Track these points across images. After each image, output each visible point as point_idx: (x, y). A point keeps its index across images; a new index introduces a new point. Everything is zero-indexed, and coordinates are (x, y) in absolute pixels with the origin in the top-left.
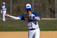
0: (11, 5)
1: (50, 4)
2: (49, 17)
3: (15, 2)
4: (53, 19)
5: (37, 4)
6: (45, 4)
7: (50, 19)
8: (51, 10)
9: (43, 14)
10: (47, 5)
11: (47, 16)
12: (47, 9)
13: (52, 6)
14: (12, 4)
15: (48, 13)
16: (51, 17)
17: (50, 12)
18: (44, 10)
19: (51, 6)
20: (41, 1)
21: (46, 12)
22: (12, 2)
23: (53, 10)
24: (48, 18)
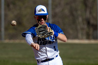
0: (3, 12)
1: (86, 10)
2: (85, 37)
3: (11, 6)
4: (93, 42)
6: (76, 10)
7: (86, 42)
8: (89, 23)
9: (71, 32)
10: (79, 12)
11: (80, 35)
13: (91, 13)
14: (5, 9)
15: (82, 29)
16: (88, 38)
17: (85, 26)
18: (74, 22)
19: (88, 14)
20: (67, 4)
22: (5, 5)
23: (92, 21)
24: (82, 39)
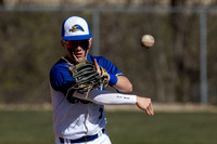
1: (174, 39)
2: (172, 97)
4: (190, 108)
5: (113, 38)
7: (175, 108)
8: (181, 67)
11: (162, 94)
12: (162, 59)
13: (185, 44)
15: (167, 80)
16: (180, 99)
17: (174, 74)
19: (179, 48)
20: (134, 25)
21: (159, 76)
23: (188, 63)
24: (166, 102)
